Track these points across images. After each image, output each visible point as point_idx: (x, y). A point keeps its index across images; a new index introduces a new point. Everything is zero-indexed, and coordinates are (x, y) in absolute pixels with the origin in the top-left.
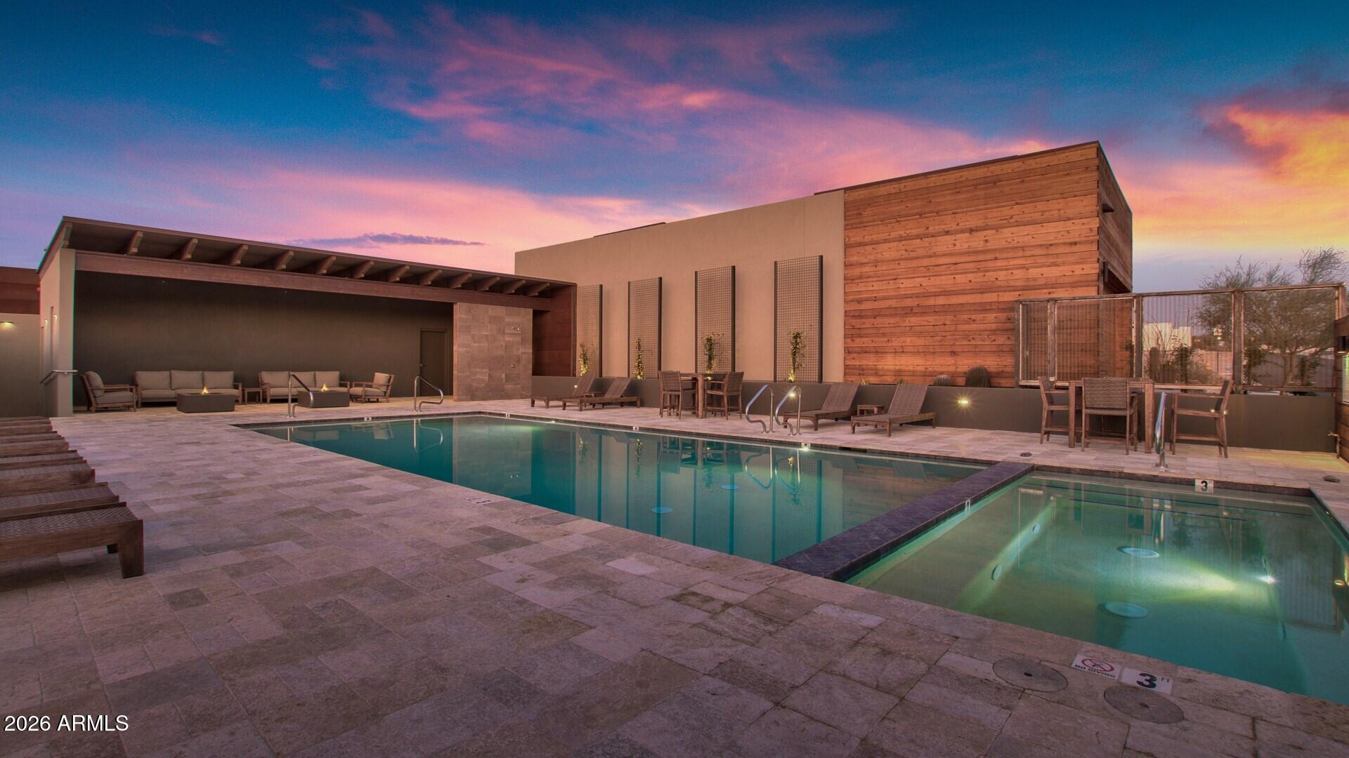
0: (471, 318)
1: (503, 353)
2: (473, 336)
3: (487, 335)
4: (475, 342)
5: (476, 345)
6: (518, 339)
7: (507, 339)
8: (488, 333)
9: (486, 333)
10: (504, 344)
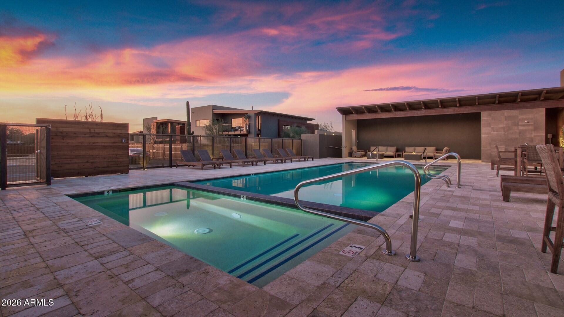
0: (491, 119)
1: (518, 136)
2: (493, 128)
3: (504, 127)
4: (494, 131)
5: (495, 133)
6: (532, 128)
7: (521, 128)
8: (504, 126)
9: (502, 126)
10: (518, 131)
